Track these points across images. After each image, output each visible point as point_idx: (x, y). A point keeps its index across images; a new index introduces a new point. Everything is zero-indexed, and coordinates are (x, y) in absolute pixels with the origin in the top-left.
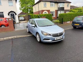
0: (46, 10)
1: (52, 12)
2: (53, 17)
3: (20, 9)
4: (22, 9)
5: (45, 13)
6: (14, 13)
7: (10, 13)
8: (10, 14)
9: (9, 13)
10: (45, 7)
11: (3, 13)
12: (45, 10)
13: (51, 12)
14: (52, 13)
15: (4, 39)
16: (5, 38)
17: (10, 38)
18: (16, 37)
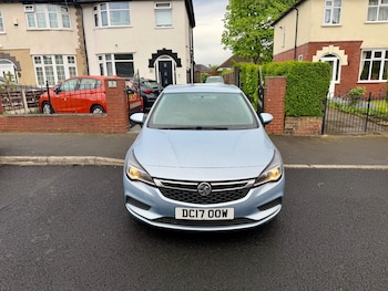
0: (335, 44)
1: (378, 54)
2: (381, 80)
3: (223, 41)
4: (234, 38)
5: (324, 60)
6: (171, 59)
7: (159, 59)
8: (156, 63)
9: (155, 56)
10: (331, 24)
11: (130, 56)
12: (327, 44)
13: (368, 54)
14: (373, 58)
15: (47, 161)
16: (52, 159)
17: (70, 159)
18: (92, 162)
